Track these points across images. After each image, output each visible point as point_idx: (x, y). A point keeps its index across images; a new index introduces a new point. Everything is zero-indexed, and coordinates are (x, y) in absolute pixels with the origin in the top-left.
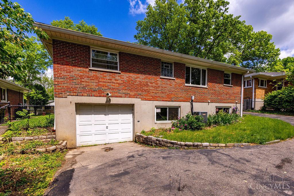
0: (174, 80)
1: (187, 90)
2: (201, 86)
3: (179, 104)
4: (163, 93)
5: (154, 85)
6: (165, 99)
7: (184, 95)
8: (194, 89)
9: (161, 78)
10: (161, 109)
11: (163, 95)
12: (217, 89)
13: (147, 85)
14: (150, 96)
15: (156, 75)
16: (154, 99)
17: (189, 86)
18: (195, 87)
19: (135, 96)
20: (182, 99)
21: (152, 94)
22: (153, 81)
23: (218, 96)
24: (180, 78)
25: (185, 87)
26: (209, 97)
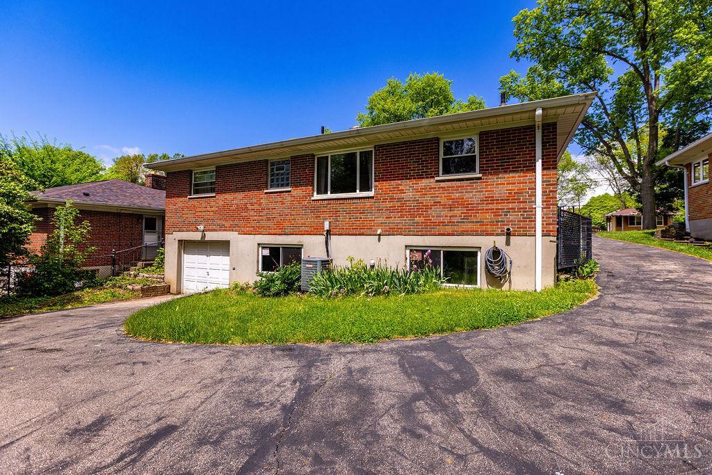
0: (290, 191)
1: (316, 208)
2: (358, 194)
3: (299, 240)
4: (269, 219)
5: (256, 207)
6: (273, 231)
7: (310, 219)
8: (334, 205)
9: (266, 193)
10: (271, 249)
11: (270, 224)
12: (409, 195)
13: (246, 209)
14: (249, 227)
15: (259, 189)
16: (255, 231)
17: (320, 200)
18: (335, 199)
19: (231, 229)
20: (307, 229)
21: (253, 223)
22: (255, 201)
23: (413, 216)
24: (301, 185)
25: (312, 203)
26: (381, 220)
